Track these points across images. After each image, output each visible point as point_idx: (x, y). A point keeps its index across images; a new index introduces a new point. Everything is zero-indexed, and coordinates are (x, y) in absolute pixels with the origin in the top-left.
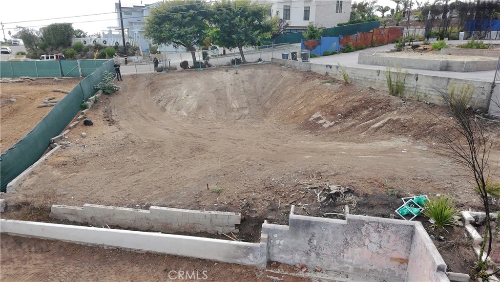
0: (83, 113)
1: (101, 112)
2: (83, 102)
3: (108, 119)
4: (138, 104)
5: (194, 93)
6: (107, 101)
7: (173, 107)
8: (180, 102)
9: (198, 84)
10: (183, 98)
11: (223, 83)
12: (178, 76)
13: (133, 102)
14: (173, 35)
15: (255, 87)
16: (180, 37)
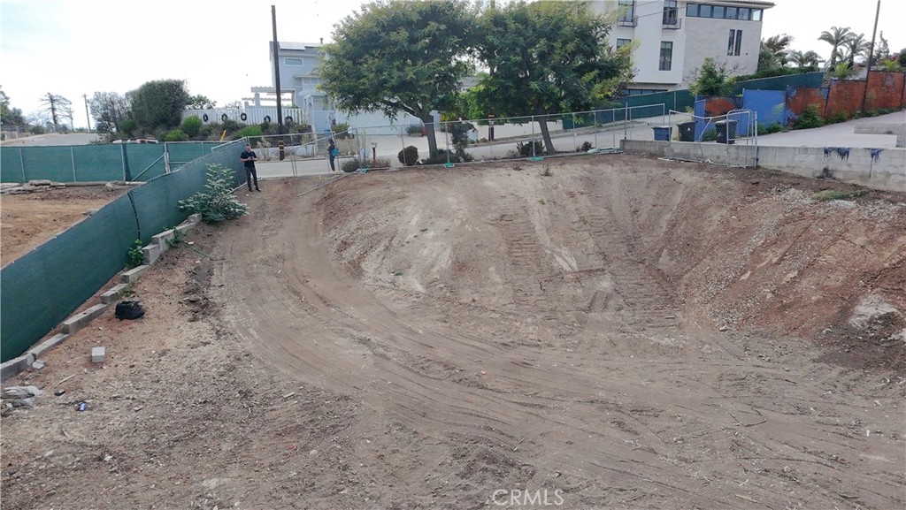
0: (125, 279)
1: (180, 276)
2: (135, 246)
3: (193, 297)
4: (287, 252)
5: (443, 223)
6: (207, 243)
7: (382, 264)
8: (404, 250)
9: (450, 199)
10: (411, 236)
11: (518, 198)
12: (394, 180)
13: (274, 247)
14: (385, 81)
15: (609, 209)
16: (404, 87)
